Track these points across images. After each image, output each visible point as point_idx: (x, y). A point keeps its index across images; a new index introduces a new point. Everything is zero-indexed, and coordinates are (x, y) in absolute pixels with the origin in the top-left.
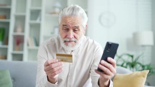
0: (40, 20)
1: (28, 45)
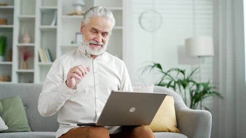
0: (56, 24)
1: (40, 60)
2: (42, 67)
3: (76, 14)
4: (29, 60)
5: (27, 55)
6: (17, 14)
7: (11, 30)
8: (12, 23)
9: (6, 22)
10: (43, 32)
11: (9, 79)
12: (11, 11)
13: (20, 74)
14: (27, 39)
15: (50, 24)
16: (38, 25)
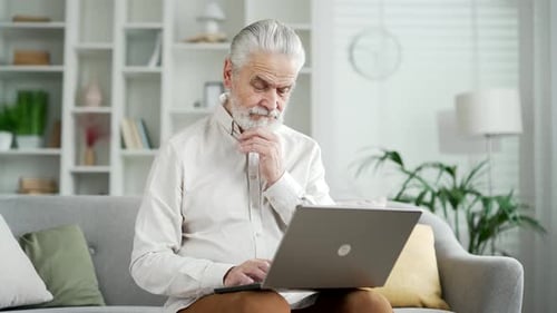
0: (159, 64)
1: (123, 146)
2: (128, 161)
3: (205, 40)
4: (98, 144)
5: (95, 133)
6: (72, 42)
7: (59, 77)
8: (61, 61)
9: (46, 59)
10: (130, 80)
11: (54, 187)
12: (59, 35)
13: (79, 177)
14: (94, 96)
15: (146, 62)
16: (119, 67)
